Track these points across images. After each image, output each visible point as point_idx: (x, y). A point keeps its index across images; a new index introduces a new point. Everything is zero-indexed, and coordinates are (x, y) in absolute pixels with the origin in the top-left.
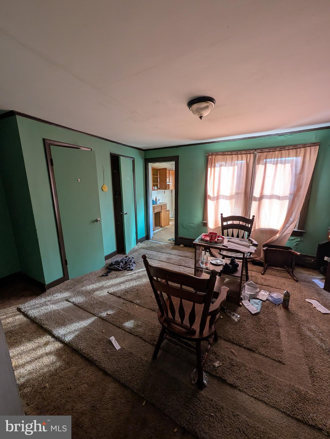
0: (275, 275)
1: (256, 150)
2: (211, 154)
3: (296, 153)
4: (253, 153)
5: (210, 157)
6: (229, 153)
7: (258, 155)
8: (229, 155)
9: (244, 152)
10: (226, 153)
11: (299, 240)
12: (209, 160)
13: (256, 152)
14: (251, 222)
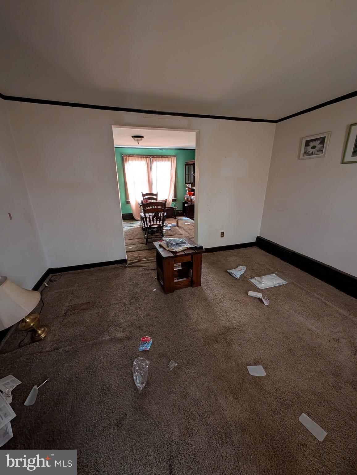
0: (170, 220)
1: (150, 156)
2: (125, 155)
3: (168, 160)
4: (150, 158)
5: (125, 157)
6: (137, 156)
7: (152, 159)
8: (137, 157)
9: (144, 156)
10: (135, 156)
11: (175, 203)
12: (125, 159)
13: (150, 157)
14: (156, 195)
